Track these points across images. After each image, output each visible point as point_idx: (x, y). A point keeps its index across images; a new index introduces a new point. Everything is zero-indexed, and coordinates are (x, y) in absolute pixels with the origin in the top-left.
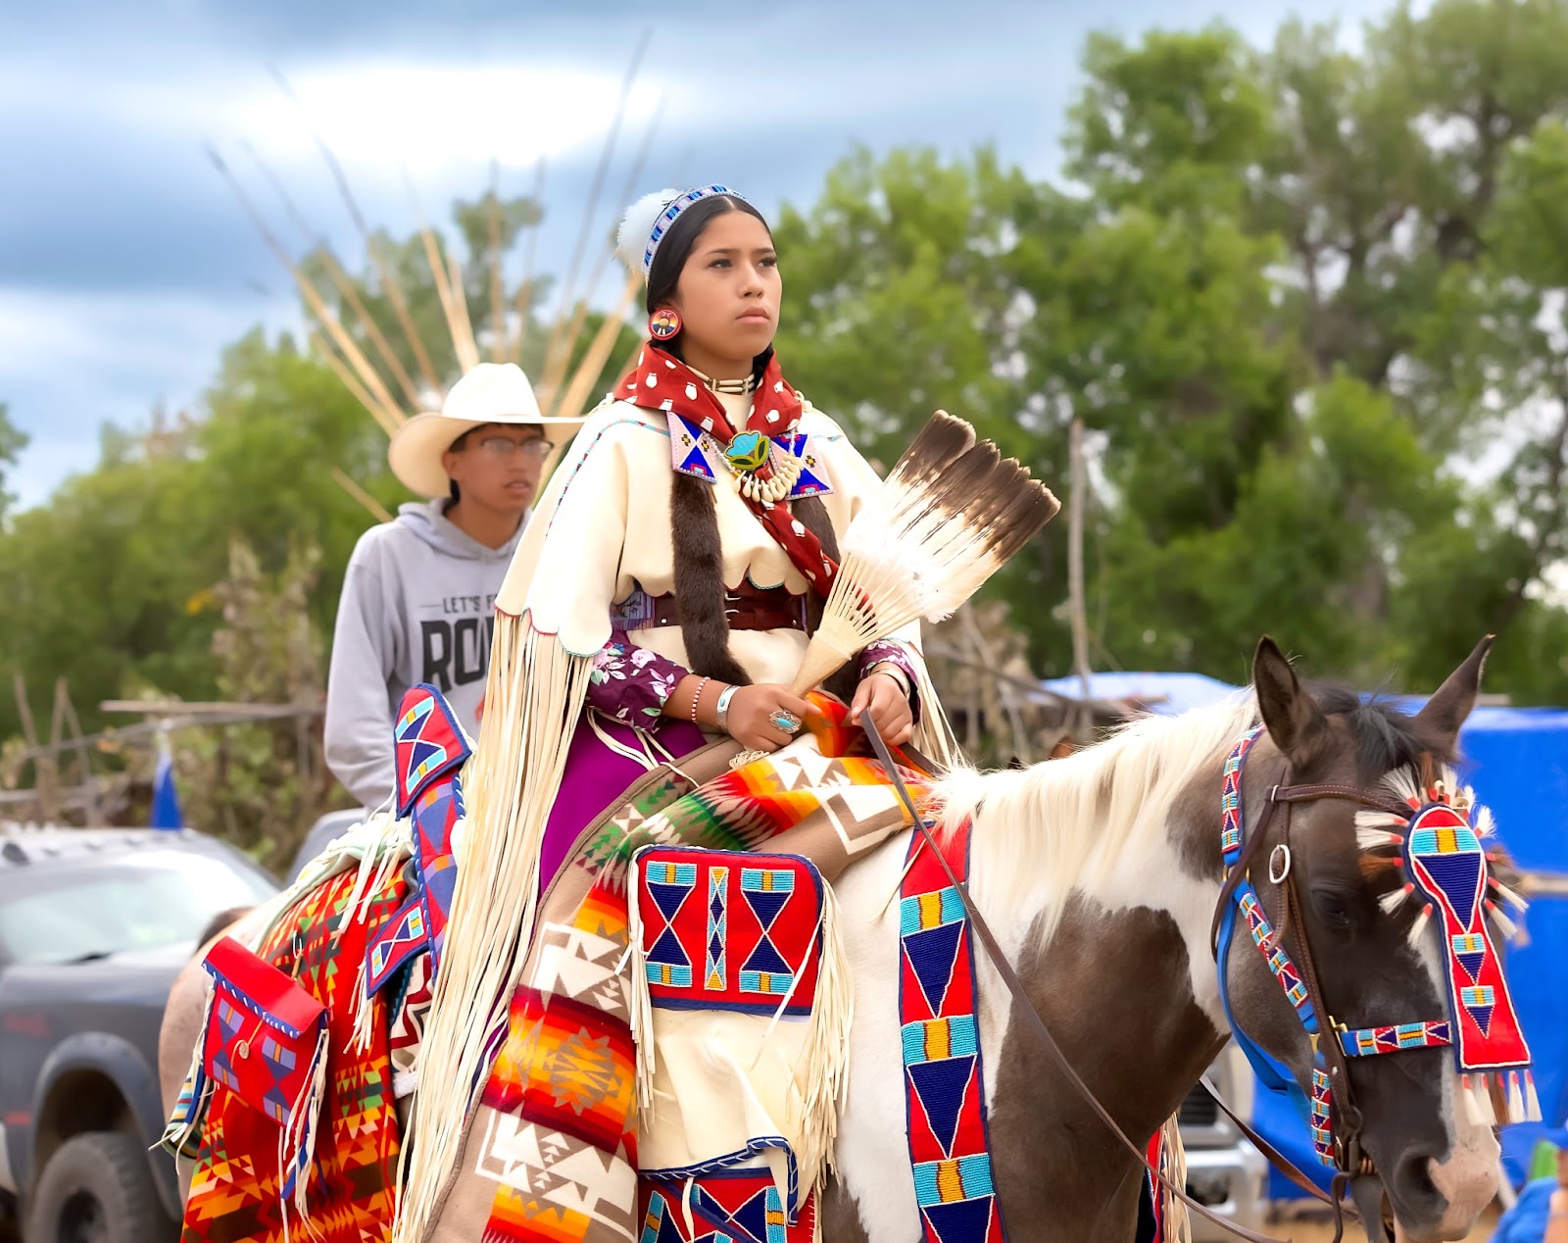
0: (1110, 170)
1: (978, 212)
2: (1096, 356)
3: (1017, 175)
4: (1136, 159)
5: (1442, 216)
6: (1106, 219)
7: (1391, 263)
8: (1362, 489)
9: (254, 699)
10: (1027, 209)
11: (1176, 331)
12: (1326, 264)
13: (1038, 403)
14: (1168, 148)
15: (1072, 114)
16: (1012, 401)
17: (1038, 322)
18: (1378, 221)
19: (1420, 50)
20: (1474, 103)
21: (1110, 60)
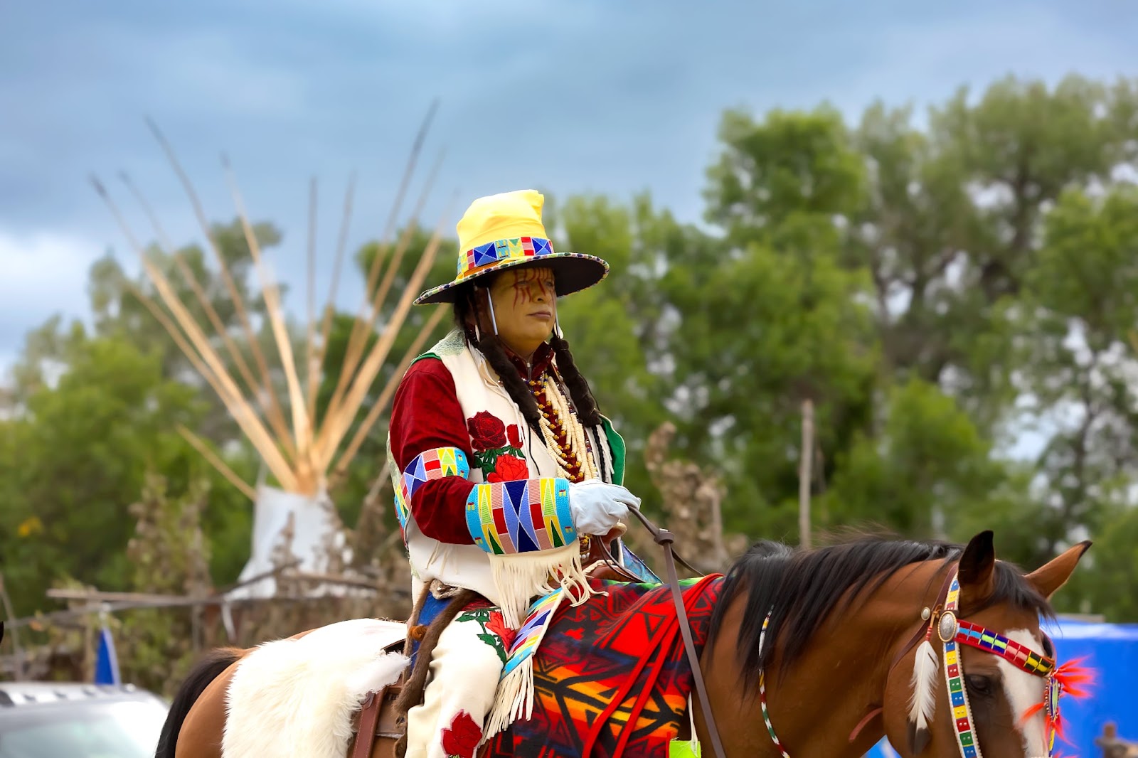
0: (739, 217)
1: (637, 245)
2: (727, 359)
3: (667, 216)
4: (761, 208)
5: (985, 259)
6: (737, 254)
7: (946, 295)
8: (932, 467)
9: (159, 591)
10: (675, 244)
11: (790, 340)
12: (894, 293)
13: (683, 393)
14: (785, 202)
15: (711, 173)
16: (663, 391)
17: (683, 329)
18: (934, 261)
19: (972, 131)
20: (1012, 173)
21: (742, 133)
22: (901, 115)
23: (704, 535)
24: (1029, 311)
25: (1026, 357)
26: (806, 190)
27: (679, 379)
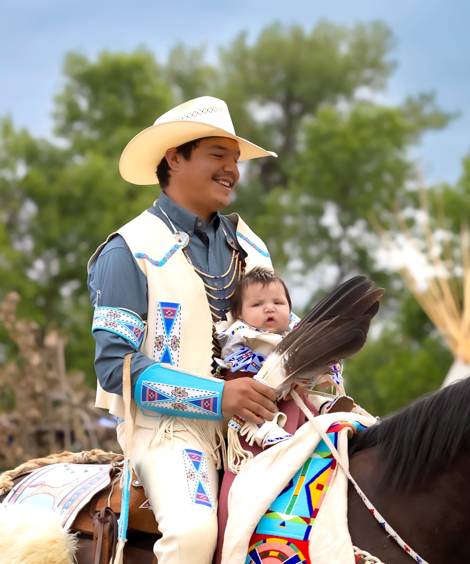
0: (79, 133)
2: (72, 239)
4: (96, 125)
6: (79, 161)
10: (32, 153)
13: (39, 265)
14: (113, 120)
16: (25, 263)
17: (40, 215)
19: (251, 65)
20: (281, 95)
21: (79, 69)
22: (198, 54)
23: (52, 374)
24: (296, 197)
25: (294, 232)
26: (129, 111)
27: (37, 254)
